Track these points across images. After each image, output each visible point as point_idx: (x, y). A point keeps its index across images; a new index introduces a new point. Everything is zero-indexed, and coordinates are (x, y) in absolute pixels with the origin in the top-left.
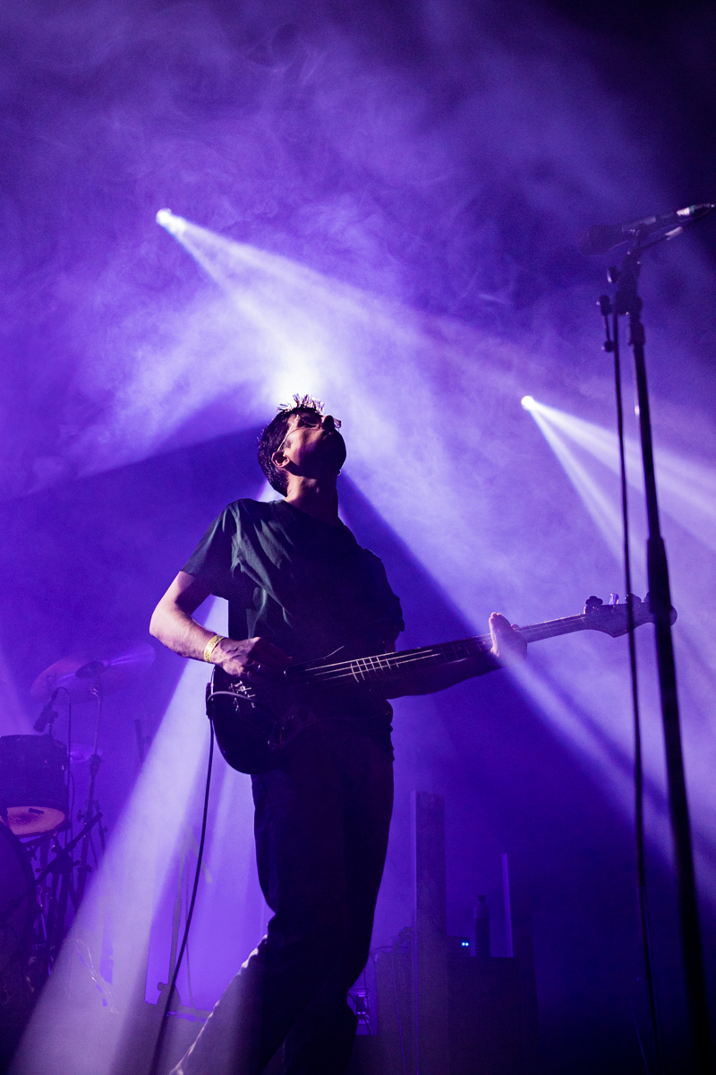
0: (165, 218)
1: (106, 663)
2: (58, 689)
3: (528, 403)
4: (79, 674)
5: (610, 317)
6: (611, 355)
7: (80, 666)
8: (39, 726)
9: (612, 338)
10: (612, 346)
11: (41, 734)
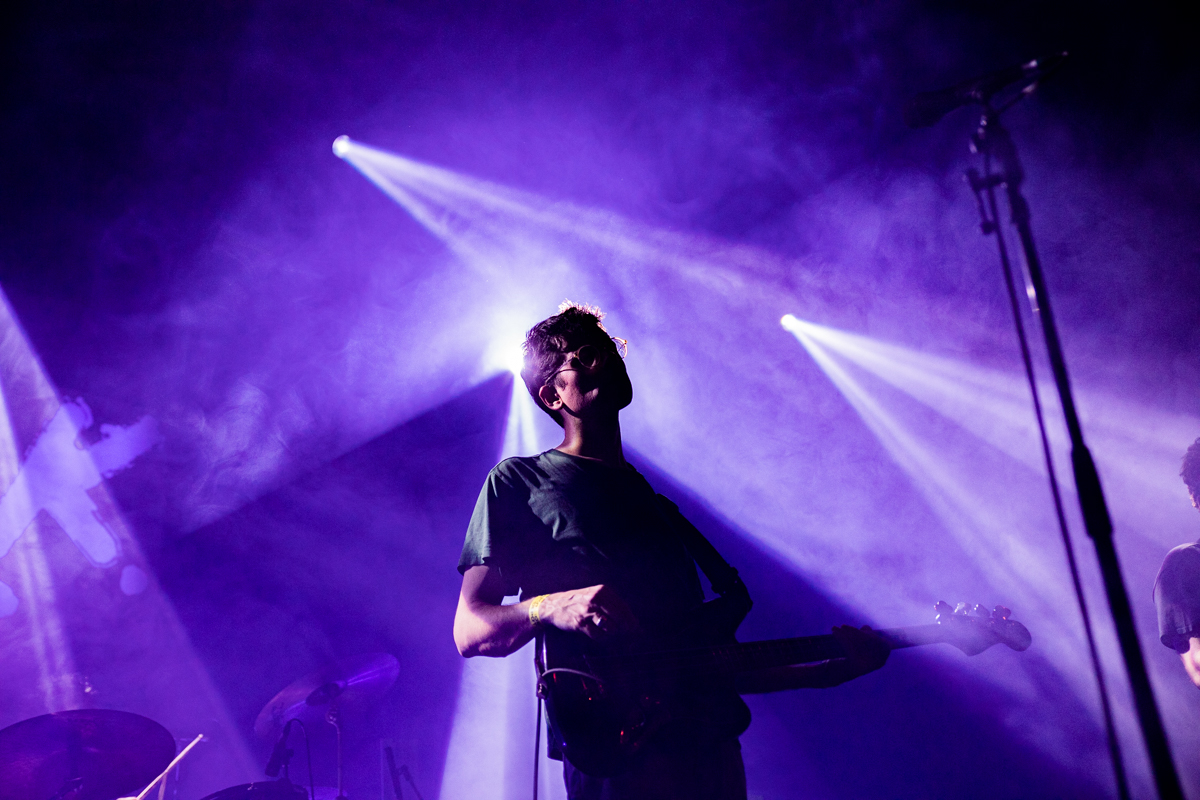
0: (343, 147)
1: (341, 684)
2: (289, 723)
3: (789, 322)
4: (310, 700)
5: (984, 194)
6: (993, 238)
7: (311, 691)
8: (271, 770)
9: (990, 217)
10: (990, 227)
11: (276, 779)
